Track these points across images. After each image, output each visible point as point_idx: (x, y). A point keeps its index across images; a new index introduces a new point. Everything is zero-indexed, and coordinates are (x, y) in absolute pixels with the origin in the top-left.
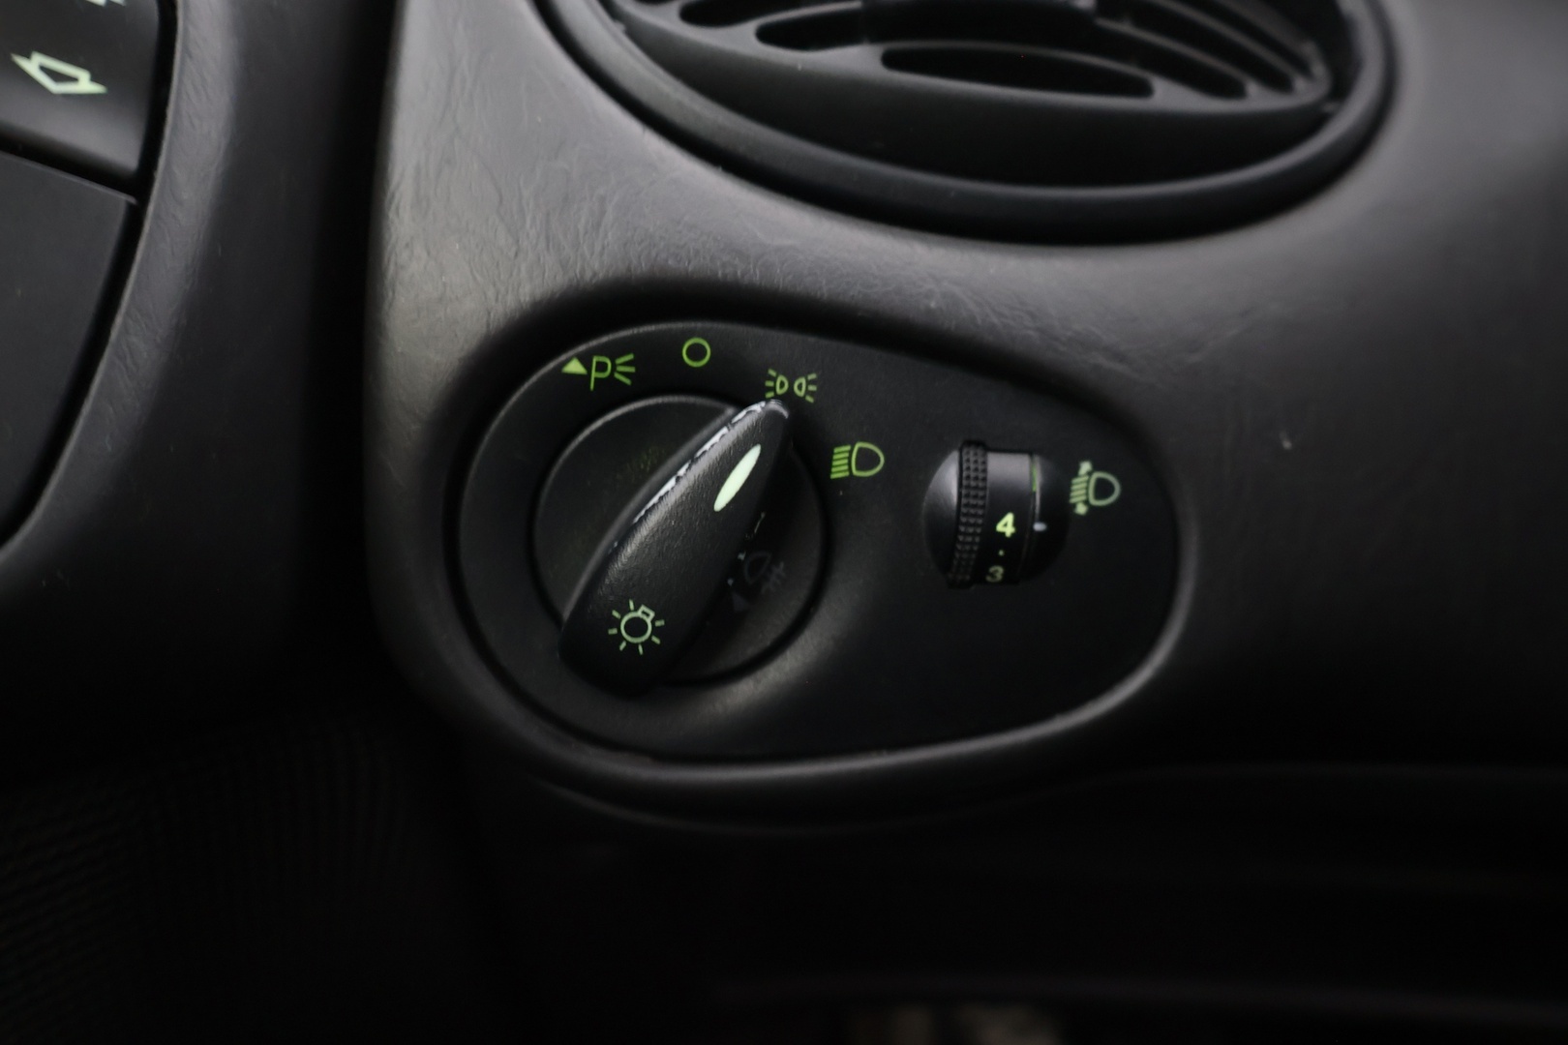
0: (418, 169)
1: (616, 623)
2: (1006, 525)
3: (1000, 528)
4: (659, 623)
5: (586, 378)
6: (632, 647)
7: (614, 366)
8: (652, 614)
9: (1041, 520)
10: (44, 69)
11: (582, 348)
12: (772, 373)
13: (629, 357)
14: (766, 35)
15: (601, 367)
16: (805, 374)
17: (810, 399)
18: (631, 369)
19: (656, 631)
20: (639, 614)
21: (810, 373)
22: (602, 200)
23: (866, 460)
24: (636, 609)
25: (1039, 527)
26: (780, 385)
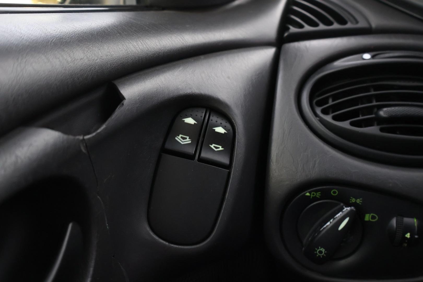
0: (277, 154)
1: (316, 251)
2: (408, 235)
3: (406, 236)
4: (326, 252)
5: (310, 196)
6: (319, 256)
7: (316, 194)
8: (324, 250)
9: (417, 235)
10: (214, 147)
11: (309, 190)
12: (352, 198)
13: (320, 193)
14: (352, 124)
15: (313, 194)
16: (359, 198)
17: (360, 204)
18: (320, 195)
19: (325, 253)
20: (321, 250)
21: (361, 198)
22: (315, 161)
23: (373, 217)
24: (321, 248)
25: (416, 237)
26: (353, 200)
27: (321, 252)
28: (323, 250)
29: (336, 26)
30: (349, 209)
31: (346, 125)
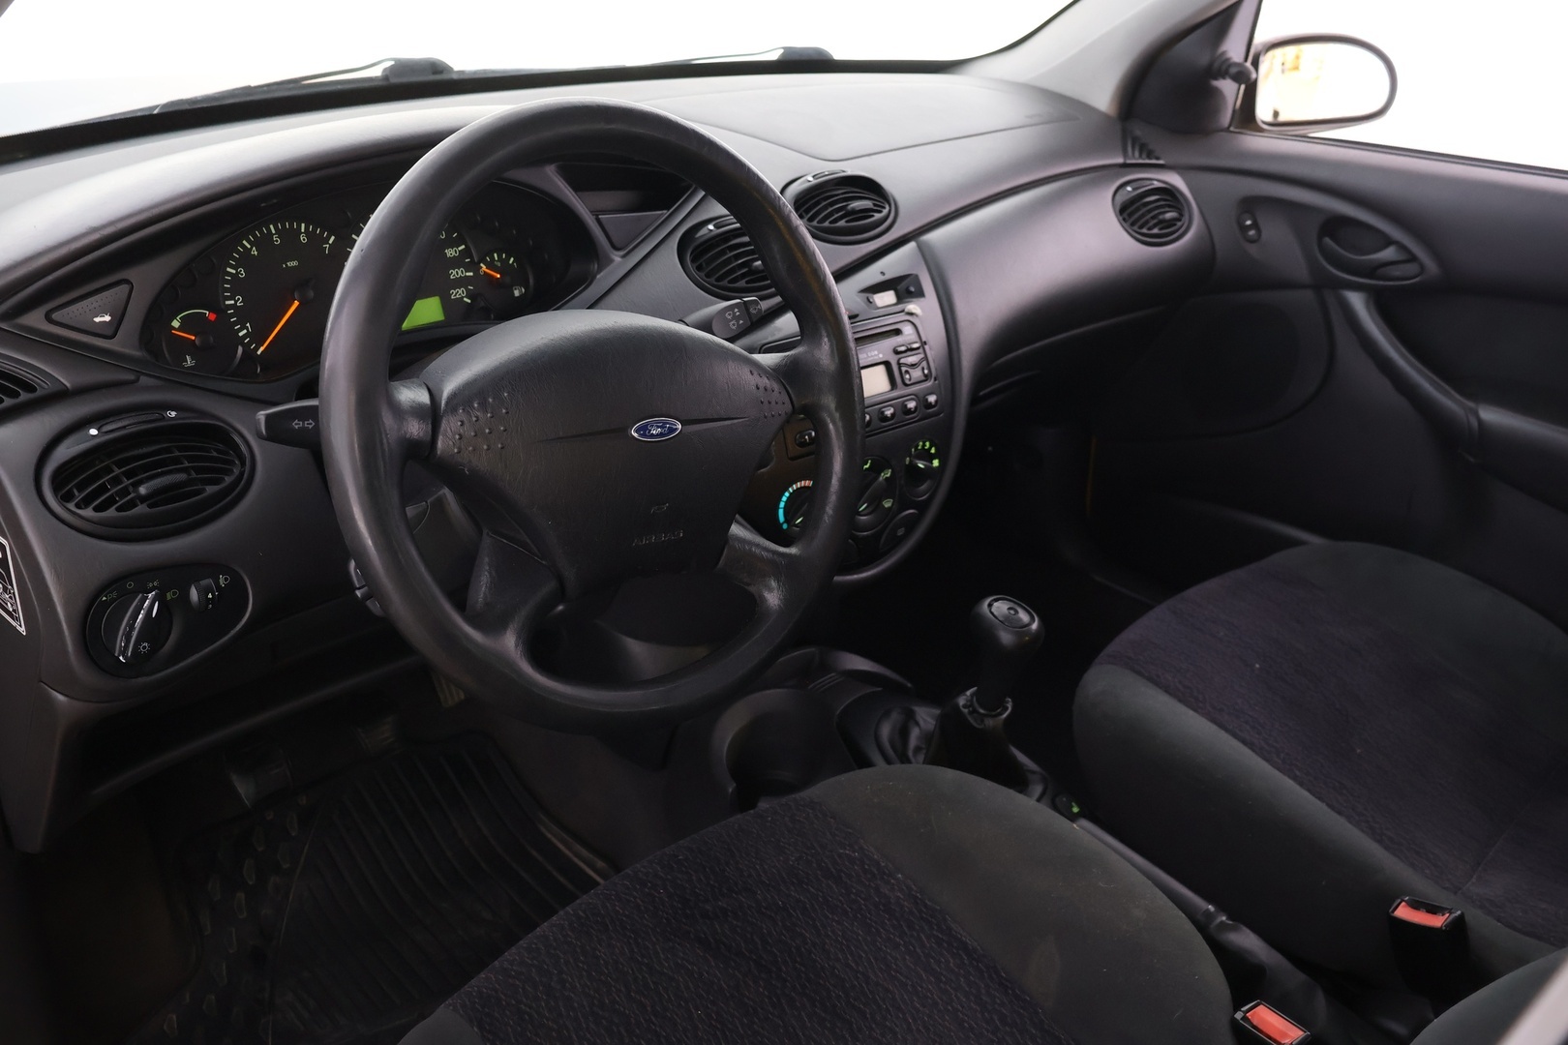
5: (107, 600)
7: (111, 595)
11: (103, 595)
12: (150, 582)
13: (114, 592)
14: (119, 510)
15: (109, 597)
16: (157, 580)
17: (162, 584)
18: (116, 594)
21: (159, 579)
26: (151, 585)
27: (144, 647)
28: (146, 644)
29: (24, 396)
30: (154, 593)
31: (111, 512)
